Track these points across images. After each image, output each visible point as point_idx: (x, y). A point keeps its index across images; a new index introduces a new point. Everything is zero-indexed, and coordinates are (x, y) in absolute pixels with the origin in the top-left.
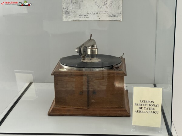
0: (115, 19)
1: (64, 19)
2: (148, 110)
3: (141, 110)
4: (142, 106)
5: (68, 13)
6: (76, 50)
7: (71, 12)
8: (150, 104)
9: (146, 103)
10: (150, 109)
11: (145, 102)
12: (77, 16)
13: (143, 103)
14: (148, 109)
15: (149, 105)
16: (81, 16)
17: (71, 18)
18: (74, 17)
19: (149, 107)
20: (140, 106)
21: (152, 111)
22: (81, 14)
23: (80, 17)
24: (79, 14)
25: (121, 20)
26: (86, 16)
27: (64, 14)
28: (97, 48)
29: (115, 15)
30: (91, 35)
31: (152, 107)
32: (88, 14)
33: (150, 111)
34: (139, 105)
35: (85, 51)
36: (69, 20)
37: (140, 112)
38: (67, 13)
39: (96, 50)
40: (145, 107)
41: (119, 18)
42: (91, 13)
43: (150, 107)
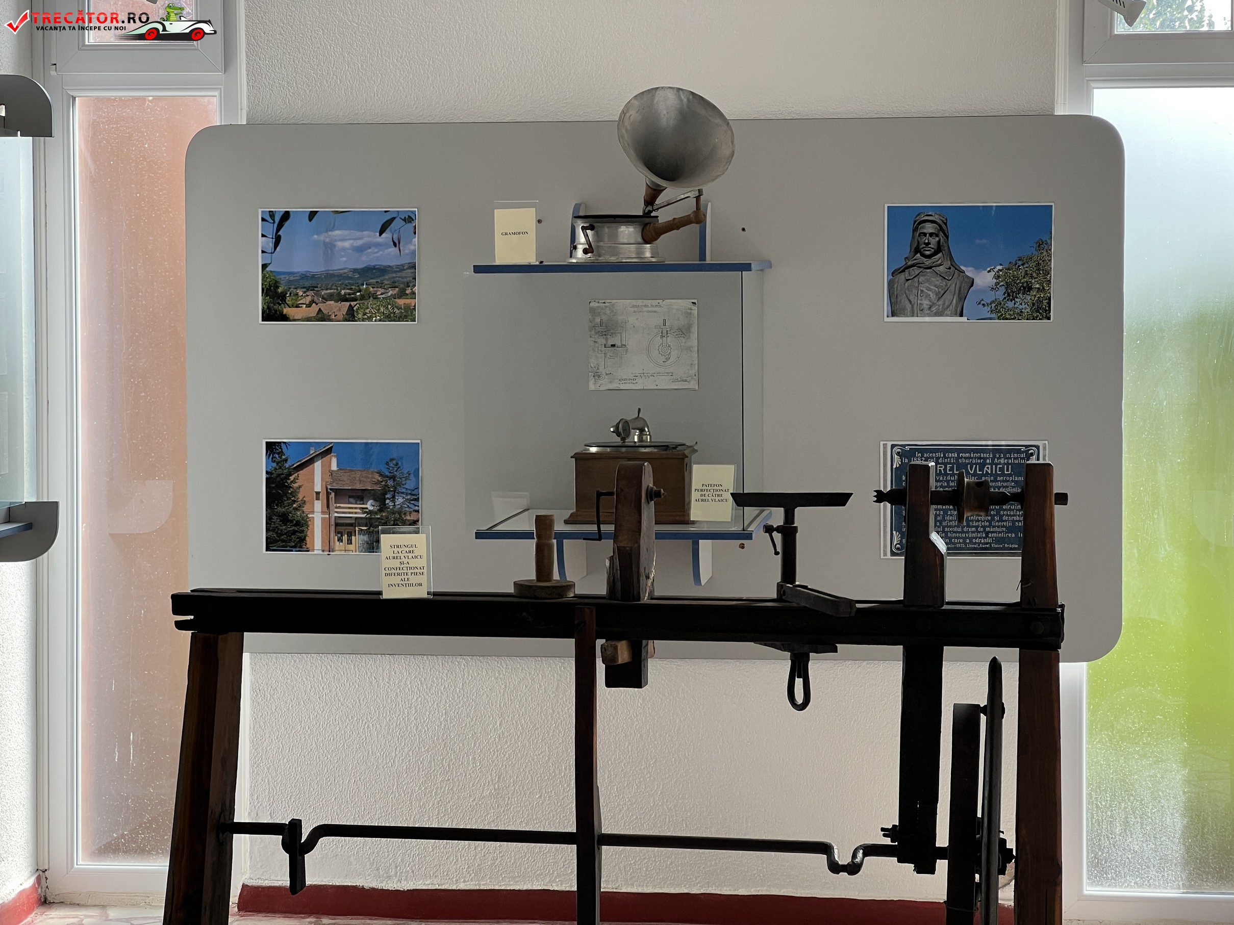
0: (685, 386)
1: (592, 387)
2: (714, 498)
3: (703, 498)
4: (705, 492)
5: (599, 376)
6: (612, 430)
7: (605, 374)
8: (717, 488)
9: (711, 488)
10: (717, 496)
11: (710, 486)
12: (616, 380)
13: (707, 488)
14: (714, 495)
15: (715, 491)
16: (623, 382)
17: (605, 384)
18: (610, 382)
19: (715, 493)
20: (702, 493)
21: (720, 498)
22: (623, 378)
23: (621, 383)
24: (620, 378)
25: (697, 389)
26: (633, 380)
27: (592, 377)
28: (649, 435)
29: (686, 379)
30: (639, 410)
31: (720, 493)
32: (635, 378)
33: (717, 498)
34: (701, 490)
35: (626, 430)
36: (601, 389)
37: (702, 500)
38: (597, 376)
39: (649, 437)
40: (709, 493)
41: (693, 385)
42: (642, 375)
43: (717, 493)
